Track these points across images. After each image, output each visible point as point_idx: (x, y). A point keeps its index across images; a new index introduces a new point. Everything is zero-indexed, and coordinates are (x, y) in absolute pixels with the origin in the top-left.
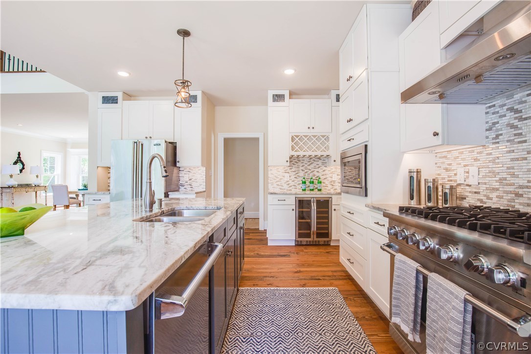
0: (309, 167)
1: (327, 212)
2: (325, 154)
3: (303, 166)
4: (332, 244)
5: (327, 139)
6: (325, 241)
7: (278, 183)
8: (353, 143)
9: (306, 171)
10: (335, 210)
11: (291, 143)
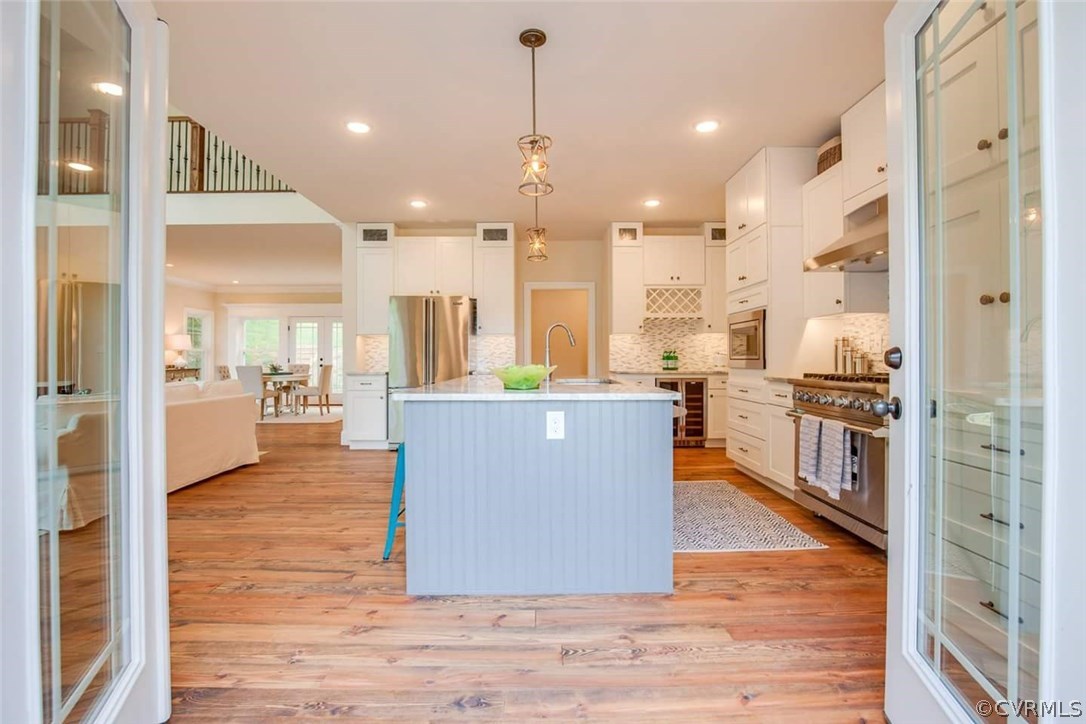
0: (669, 336)
1: (701, 400)
2: (695, 316)
3: (660, 334)
4: (707, 446)
5: (699, 294)
6: (697, 441)
7: (623, 359)
8: (746, 306)
9: (665, 341)
10: (712, 396)
11: (646, 301)
